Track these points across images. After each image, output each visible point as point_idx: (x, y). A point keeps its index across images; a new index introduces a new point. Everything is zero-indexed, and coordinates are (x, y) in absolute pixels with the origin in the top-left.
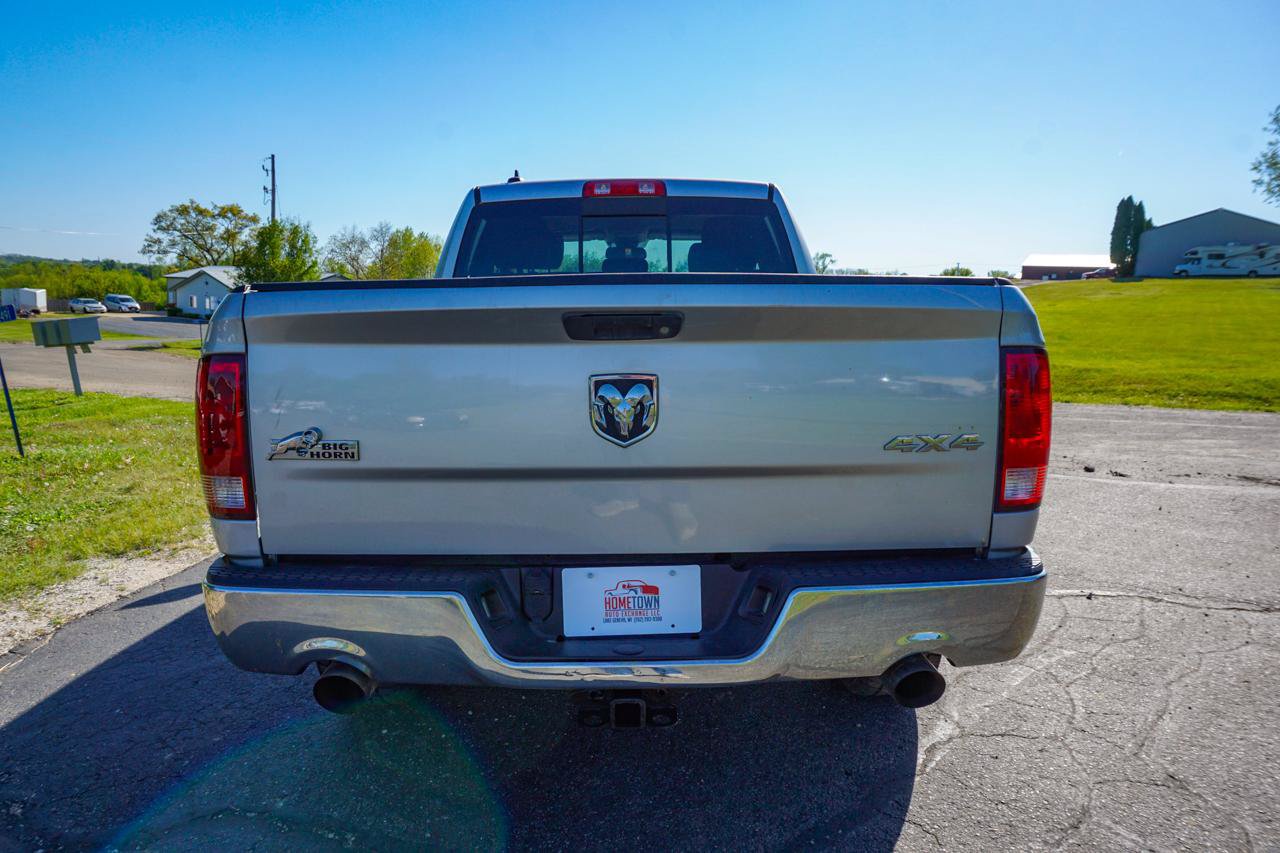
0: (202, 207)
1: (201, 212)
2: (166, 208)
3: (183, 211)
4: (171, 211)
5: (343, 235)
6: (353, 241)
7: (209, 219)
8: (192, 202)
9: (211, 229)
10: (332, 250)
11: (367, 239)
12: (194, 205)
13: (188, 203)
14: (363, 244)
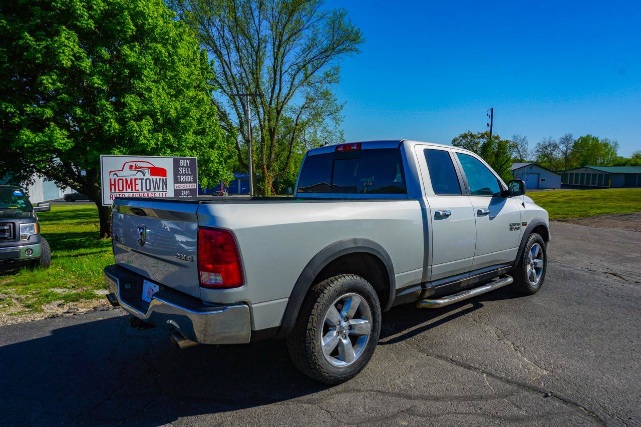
0: (473, 134)
1: (472, 136)
2: (458, 136)
3: (464, 136)
4: (459, 137)
5: (544, 142)
6: (550, 145)
7: (476, 139)
8: (469, 132)
9: (477, 143)
10: (538, 151)
11: (558, 143)
12: (470, 133)
13: (467, 133)
14: (556, 146)
